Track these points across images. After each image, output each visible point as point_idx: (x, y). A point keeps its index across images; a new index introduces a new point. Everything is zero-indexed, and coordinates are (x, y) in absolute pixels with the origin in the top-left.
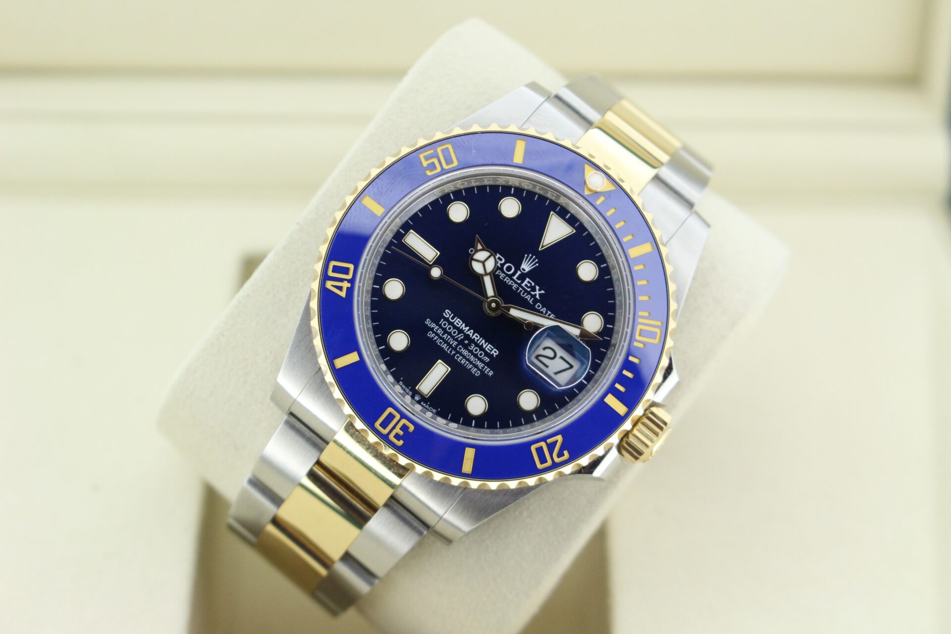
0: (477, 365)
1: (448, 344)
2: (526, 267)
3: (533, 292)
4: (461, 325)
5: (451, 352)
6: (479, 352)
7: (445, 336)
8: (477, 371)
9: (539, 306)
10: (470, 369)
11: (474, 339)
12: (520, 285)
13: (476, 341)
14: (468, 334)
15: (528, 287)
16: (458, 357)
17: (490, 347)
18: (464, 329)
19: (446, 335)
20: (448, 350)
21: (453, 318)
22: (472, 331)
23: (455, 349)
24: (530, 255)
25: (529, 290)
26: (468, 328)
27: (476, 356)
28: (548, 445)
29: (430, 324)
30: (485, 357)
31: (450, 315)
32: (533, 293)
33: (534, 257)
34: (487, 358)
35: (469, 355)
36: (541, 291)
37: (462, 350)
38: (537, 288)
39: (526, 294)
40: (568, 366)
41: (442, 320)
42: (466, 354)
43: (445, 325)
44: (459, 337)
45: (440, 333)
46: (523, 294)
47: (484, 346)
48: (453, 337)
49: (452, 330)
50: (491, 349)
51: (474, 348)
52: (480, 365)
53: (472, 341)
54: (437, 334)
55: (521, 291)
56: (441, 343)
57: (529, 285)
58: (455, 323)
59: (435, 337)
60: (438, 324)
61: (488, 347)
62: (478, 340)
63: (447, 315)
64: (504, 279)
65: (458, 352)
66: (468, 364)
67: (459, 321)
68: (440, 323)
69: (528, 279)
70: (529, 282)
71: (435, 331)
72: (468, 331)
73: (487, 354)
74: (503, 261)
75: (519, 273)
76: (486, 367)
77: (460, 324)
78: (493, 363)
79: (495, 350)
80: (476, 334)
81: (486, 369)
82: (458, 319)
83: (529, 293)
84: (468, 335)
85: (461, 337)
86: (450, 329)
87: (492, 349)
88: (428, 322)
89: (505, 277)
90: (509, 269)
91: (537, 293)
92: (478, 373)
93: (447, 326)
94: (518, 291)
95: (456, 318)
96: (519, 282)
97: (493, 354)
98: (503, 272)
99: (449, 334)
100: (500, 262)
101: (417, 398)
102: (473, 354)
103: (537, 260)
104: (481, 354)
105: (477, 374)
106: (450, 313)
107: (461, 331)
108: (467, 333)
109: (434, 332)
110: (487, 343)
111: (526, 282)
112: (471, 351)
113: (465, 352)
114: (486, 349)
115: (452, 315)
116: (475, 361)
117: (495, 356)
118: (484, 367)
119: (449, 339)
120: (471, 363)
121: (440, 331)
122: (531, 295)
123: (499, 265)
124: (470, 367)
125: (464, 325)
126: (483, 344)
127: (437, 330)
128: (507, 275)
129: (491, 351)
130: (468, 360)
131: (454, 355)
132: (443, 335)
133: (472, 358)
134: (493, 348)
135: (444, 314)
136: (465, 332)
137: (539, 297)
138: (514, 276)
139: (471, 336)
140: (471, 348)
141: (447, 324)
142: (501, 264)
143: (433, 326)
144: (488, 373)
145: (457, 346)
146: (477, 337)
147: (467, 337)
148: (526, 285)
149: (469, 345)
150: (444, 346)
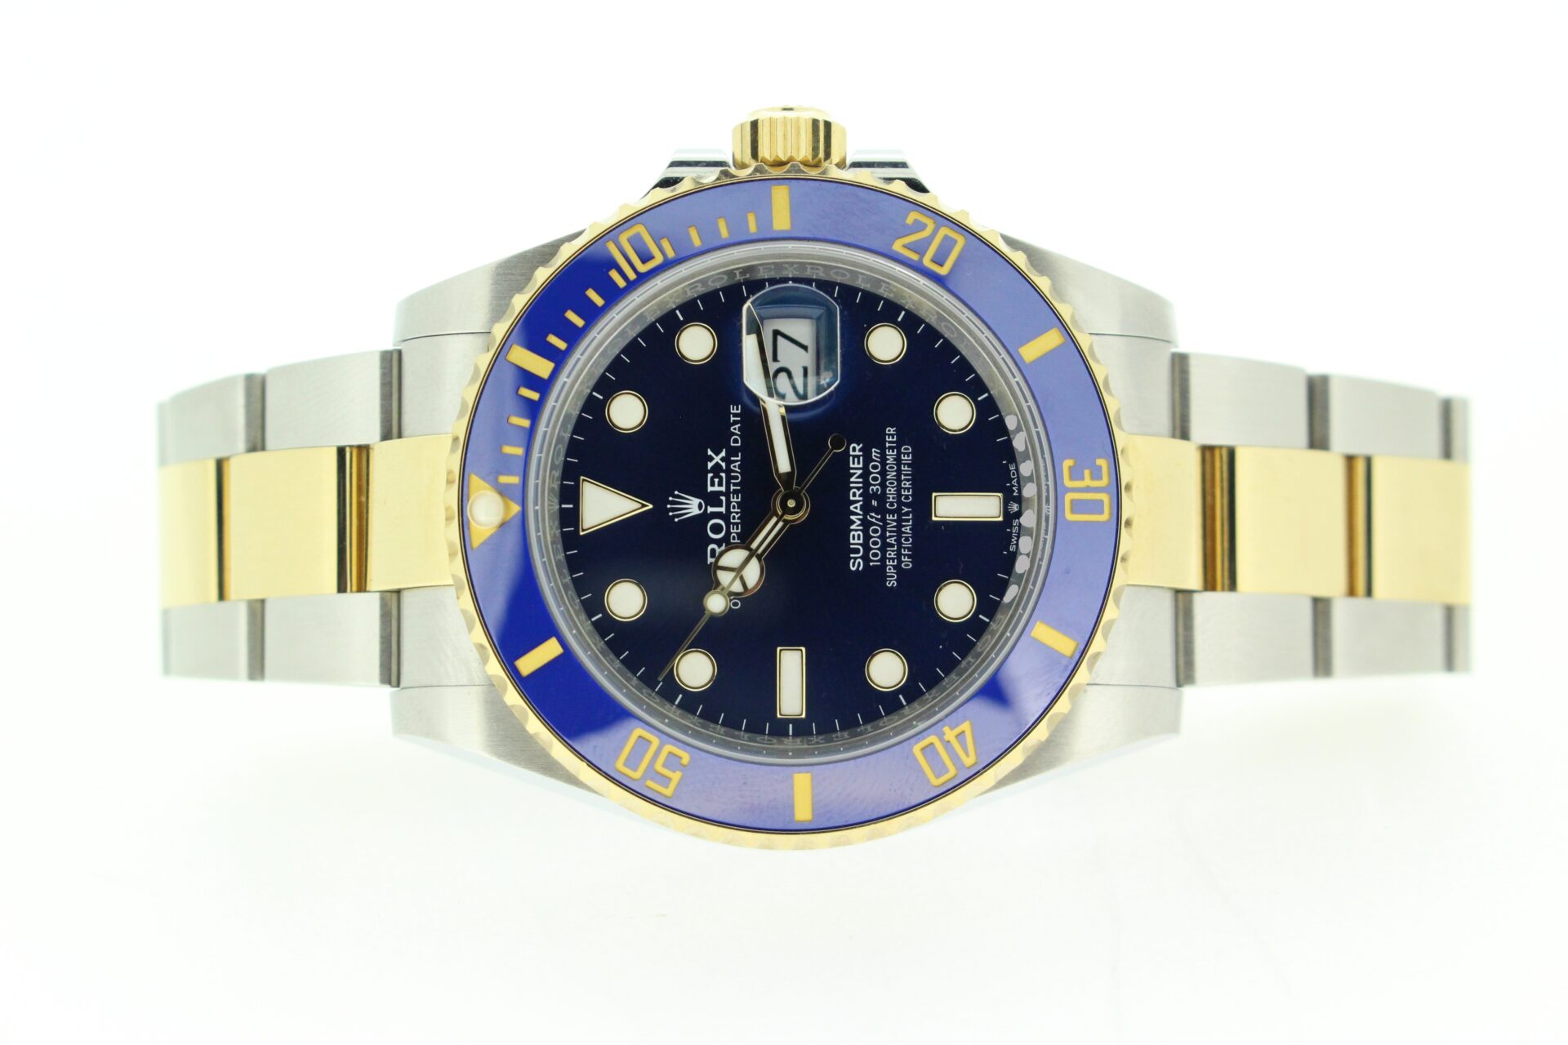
0: (895, 460)
1: (899, 527)
2: (693, 506)
3: (721, 466)
4: (856, 530)
5: (907, 514)
6: (875, 473)
7: (892, 541)
8: (904, 454)
9: (736, 441)
10: (909, 465)
11: (860, 496)
12: (727, 494)
13: (861, 491)
14: (861, 510)
15: (721, 478)
16: (907, 497)
17: (854, 463)
18: (859, 522)
19: (888, 540)
20: (908, 521)
21: (857, 551)
22: (852, 508)
23: (898, 511)
24: (671, 514)
25: (723, 475)
26: (853, 517)
27: (883, 473)
28: (922, 254)
29: (893, 577)
30: (874, 458)
31: (855, 559)
32: (723, 465)
33: (669, 506)
34: (874, 454)
35: (890, 483)
36: (710, 456)
37: (891, 500)
38: (710, 465)
39: (732, 474)
40: (780, 339)
41: (871, 564)
42: (892, 490)
43: (875, 555)
44: (876, 519)
45: (893, 551)
46: (736, 478)
47: (859, 472)
48: (884, 529)
49: (875, 537)
50: (856, 459)
51: (875, 485)
52: (891, 456)
53: (866, 496)
54: (899, 554)
55: (735, 485)
56: (907, 539)
57: (716, 480)
58: (861, 541)
59: (905, 555)
60: (884, 566)
61: (856, 466)
62: (858, 489)
63: (859, 563)
64: (737, 524)
65: (900, 503)
66: (905, 475)
67: (854, 539)
68: (879, 563)
69: (710, 489)
70: (713, 484)
71: (896, 562)
72: (858, 514)
73: (868, 459)
74: (712, 546)
75: (710, 509)
76: (887, 445)
77: (856, 534)
78: (874, 440)
79: (851, 453)
80: (852, 498)
81: (890, 442)
82: (852, 541)
83: (728, 471)
84: (862, 508)
85: (873, 517)
86: (875, 543)
87: (854, 457)
88: (892, 583)
89: (734, 524)
90: (716, 529)
91: (717, 459)
92: (905, 449)
93: (875, 549)
94: (739, 488)
95: (852, 546)
96: (723, 498)
97: (860, 450)
98: (728, 533)
99: (883, 537)
100: (718, 551)
101: (1015, 507)
102: (884, 480)
103: (671, 499)
104: (875, 467)
105: (908, 449)
106: (852, 561)
107: (866, 524)
108: (861, 513)
109: (900, 562)
110: (852, 471)
111: (716, 488)
112: (883, 485)
113: (891, 492)
114: (861, 466)
115: (852, 555)
116: (890, 468)
117: (861, 445)
118: (890, 448)
119: (890, 532)
120: (899, 471)
121: (890, 554)
122: (728, 466)
123: (723, 548)
124: (906, 468)
125: (853, 527)
126: (857, 478)
127: (893, 559)
128: (728, 524)
129: (858, 457)
130: (899, 481)
131: (907, 505)
132: (893, 546)
133: (891, 475)
134: (851, 458)
135: (861, 568)
136: (861, 517)
137: (722, 451)
138: (722, 512)
139: (861, 503)
140: (877, 490)
141: (872, 552)
142: (720, 546)
143: (892, 571)
144: (893, 435)
145: (892, 512)
146: (854, 495)
147: (866, 508)
148: (720, 484)
149: (875, 496)
150: (907, 529)
